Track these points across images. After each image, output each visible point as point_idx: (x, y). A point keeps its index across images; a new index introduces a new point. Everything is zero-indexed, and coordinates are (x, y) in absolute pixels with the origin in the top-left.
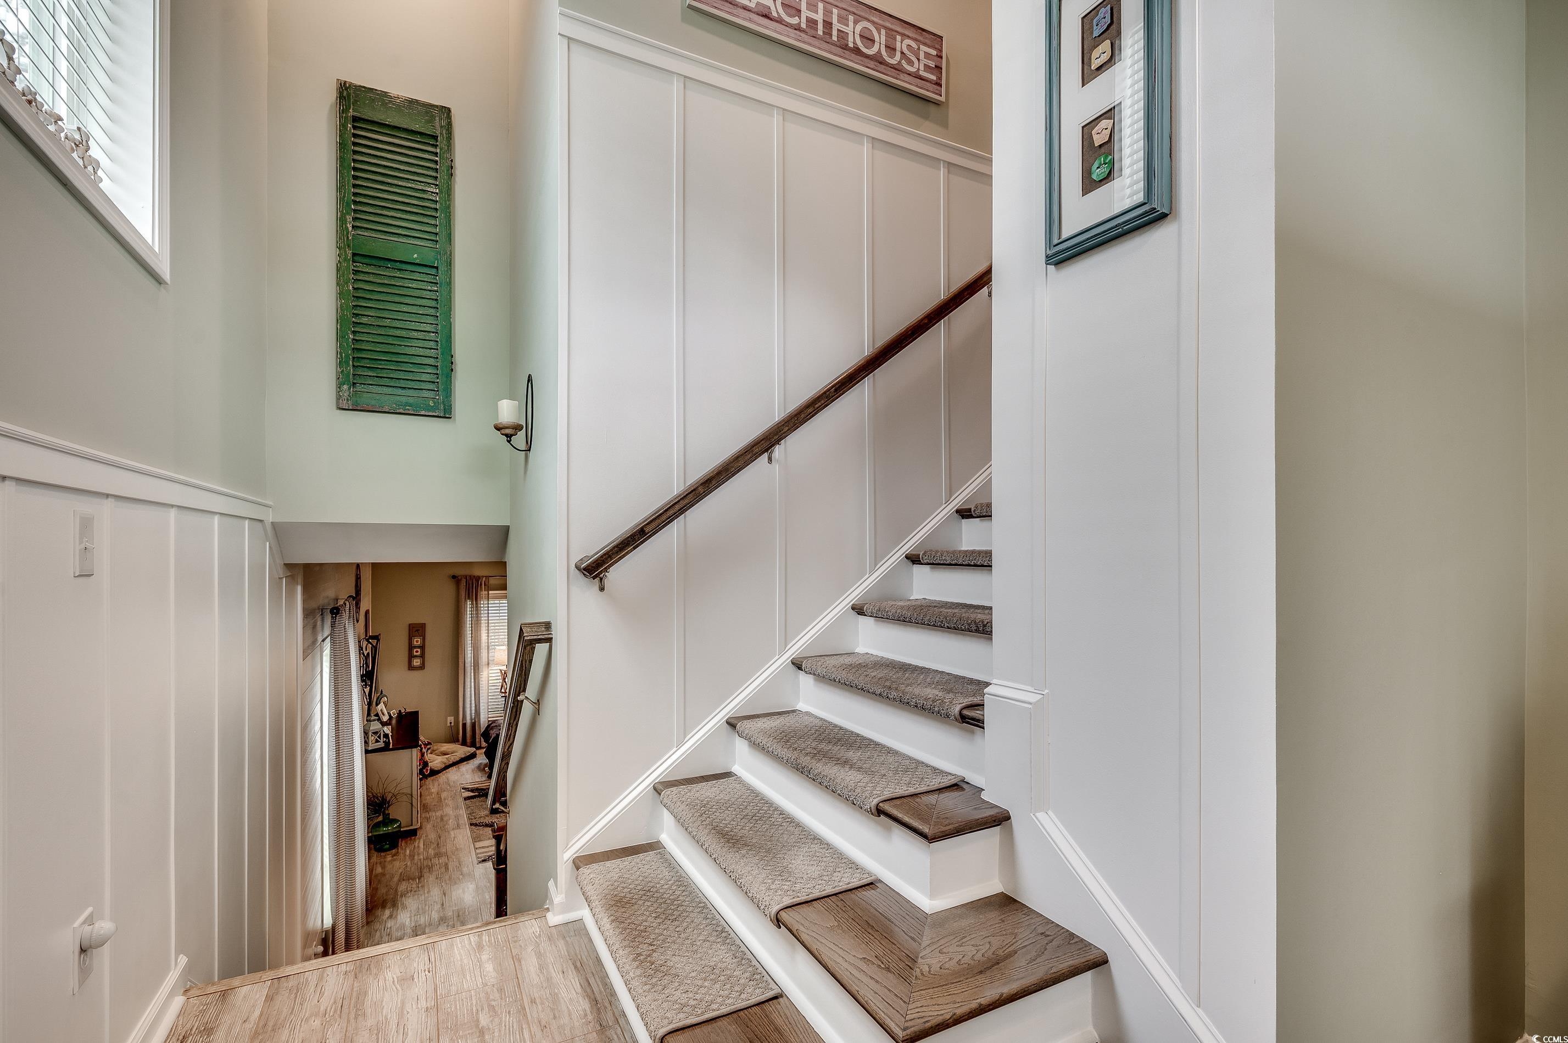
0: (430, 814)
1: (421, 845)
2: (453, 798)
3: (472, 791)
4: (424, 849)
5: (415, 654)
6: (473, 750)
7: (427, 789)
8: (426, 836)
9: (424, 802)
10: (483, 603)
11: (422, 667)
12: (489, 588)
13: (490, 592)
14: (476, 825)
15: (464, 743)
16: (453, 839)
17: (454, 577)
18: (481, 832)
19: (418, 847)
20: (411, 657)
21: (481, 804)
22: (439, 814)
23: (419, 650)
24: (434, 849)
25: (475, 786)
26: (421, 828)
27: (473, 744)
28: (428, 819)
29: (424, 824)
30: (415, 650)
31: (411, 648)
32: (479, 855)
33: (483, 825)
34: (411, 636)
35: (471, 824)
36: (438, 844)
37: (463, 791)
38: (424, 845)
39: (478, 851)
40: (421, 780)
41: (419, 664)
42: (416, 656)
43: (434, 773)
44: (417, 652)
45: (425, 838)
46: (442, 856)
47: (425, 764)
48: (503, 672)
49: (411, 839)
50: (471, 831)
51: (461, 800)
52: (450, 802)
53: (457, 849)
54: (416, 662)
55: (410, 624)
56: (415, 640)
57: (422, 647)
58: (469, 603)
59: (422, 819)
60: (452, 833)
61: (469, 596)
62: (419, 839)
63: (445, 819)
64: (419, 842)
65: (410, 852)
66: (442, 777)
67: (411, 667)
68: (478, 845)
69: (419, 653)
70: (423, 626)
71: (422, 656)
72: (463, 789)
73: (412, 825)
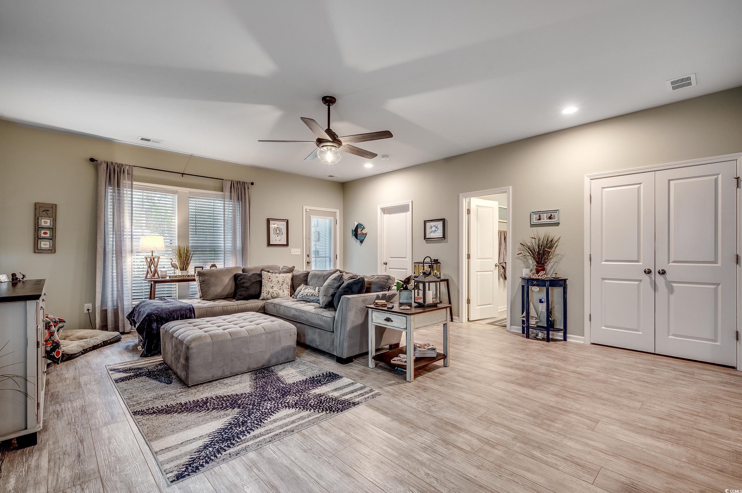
0: (63, 406)
1: (44, 463)
2: (98, 382)
3: (125, 371)
4: (49, 470)
5: (43, 235)
6: (117, 333)
7: (57, 375)
8: (54, 443)
9: (53, 391)
10: (126, 192)
11: (52, 250)
12: (132, 178)
13: (134, 183)
14: (142, 413)
15: (104, 327)
16: (107, 442)
17: (92, 160)
18: (156, 423)
19: (38, 467)
20: (37, 239)
21: (141, 384)
22: (77, 404)
23: (48, 232)
24: (72, 467)
25: (126, 366)
26: (45, 429)
27: (116, 328)
28: (59, 415)
29: (51, 423)
30: (43, 232)
31: (37, 228)
32: (167, 467)
33: (154, 412)
34: (37, 216)
35: (135, 413)
36: (79, 456)
37: (110, 372)
38: (49, 461)
39: (161, 458)
40: (49, 365)
41: (48, 246)
42: (44, 238)
43: (69, 357)
44: (45, 233)
45: (52, 447)
46: (89, 481)
47: (56, 346)
48: (149, 260)
49: (22, 454)
50: (138, 424)
51: (110, 385)
52: (94, 387)
53: (119, 460)
54: (45, 245)
55: (36, 204)
56: (43, 220)
57: (53, 229)
58: (110, 190)
59: (47, 414)
60: (104, 431)
61: (110, 181)
62: (40, 450)
63: (89, 410)
64: (40, 455)
65: (17, 481)
66: (80, 361)
67: (37, 250)
68: (158, 445)
69: (48, 235)
70: (54, 207)
71: (53, 238)
72: (111, 370)
73: (26, 428)
